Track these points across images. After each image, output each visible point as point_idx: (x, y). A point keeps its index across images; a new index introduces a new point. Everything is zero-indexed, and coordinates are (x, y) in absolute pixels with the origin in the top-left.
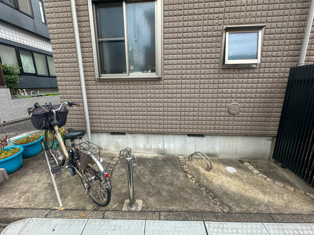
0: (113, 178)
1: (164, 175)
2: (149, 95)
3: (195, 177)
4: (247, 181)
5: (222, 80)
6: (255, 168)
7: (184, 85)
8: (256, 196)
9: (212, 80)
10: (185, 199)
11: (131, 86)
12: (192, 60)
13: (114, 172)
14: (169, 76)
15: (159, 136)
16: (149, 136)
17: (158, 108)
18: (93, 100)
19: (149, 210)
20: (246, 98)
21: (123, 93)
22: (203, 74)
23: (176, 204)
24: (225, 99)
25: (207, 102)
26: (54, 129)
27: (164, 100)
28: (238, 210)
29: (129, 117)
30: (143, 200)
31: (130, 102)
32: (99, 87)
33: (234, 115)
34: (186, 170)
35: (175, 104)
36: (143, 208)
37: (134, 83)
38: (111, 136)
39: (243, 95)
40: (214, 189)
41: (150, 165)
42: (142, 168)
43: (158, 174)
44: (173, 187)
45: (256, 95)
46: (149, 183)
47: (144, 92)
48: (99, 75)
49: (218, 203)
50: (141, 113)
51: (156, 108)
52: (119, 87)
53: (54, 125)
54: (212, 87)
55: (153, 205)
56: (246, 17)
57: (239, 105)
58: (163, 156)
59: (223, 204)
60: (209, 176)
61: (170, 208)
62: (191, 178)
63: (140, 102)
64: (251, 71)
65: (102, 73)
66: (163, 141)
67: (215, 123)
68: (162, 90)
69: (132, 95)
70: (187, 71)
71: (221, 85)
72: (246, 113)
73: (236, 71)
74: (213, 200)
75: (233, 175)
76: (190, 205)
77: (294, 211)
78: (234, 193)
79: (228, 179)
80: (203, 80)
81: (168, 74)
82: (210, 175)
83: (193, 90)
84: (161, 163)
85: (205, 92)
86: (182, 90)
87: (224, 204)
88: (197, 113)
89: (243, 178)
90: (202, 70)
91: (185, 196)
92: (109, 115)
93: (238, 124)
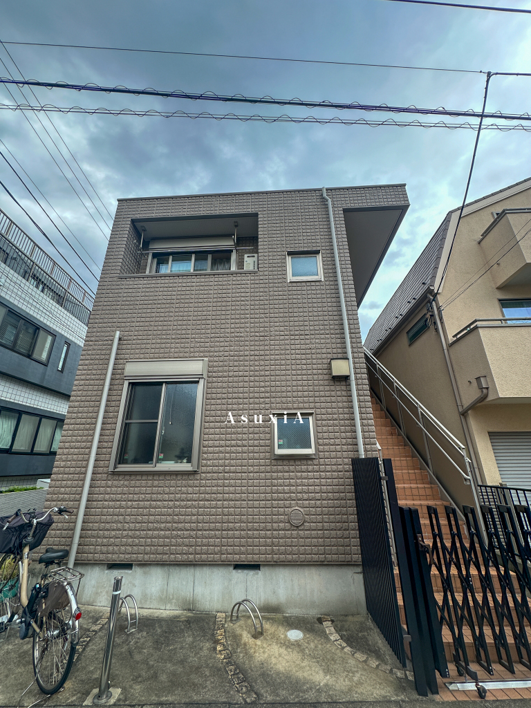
0: (87, 654)
1: (176, 648)
2: (179, 495)
3: (228, 649)
4: (311, 652)
5: (276, 474)
6: (336, 630)
7: (228, 481)
8: (311, 677)
9: (263, 475)
10: (193, 685)
11: (155, 482)
12: (238, 448)
13: (90, 644)
14: (208, 468)
15: (188, 569)
16: (172, 569)
17: (190, 517)
18: (95, 503)
19: (127, 703)
20: (310, 500)
21: (142, 492)
22: (252, 466)
23: (176, 692)
24: (282, 502)
25: (258, 506)
26: (22, 551)
27: (198, 504)
28: (270, 698)
29: (145, 532)
30: (124, 689)
31: (151, 507)
32: (110, 482)
33: (297, 527)
34: (219, 637)
35: (214, 510)
36: (119, 700)
37: (161, 478)
38: (107, 572)
39: (305, 496)
40: (250, 668)
41: (159, 631)
42: (142, 637)
43: (168, 645)
44: (183, 667)
45: (321, 496)
46: (145, 662)
47: (172, 492)
48: (115, 465)
49: (244, 689)
50: (163, 525)
51: (187, 517)
52: (138, 483)
53: (26, 545)
54: (264, 485)
55: (137, 695)
56: (294, 402)
57: (302, 510)
58: (190, 614)
59: (251, 689)
60: (254, 646)
61: (164, 699)
62: (220, 651)
63: (164, 507)
64: (310, 462)
65: (119, 464)
66: (192, 580)
67: (272, 541)
68: (197, 488)
69: (154, 495)
70: (232, 461)
71: (276, 481)
72: (314, 524)
73: (292, 463)
74: (238, 686)
75: (294, 645)
76: (198, 693)
77: (357, 697)
78: (278, 673)
79: (283, 650)
80: (252, 474)
81: (206, 466)
82: (256, 645)
83: (240, 488)
84: (180, 626)
85: (255, 492)
86: (225, 488)
87: (253, 691)
88: (245, 524)
89: (307, 647)
90: (250, 461)
91: (196, 681)
92: (113, 530)
93: (305, 542)
